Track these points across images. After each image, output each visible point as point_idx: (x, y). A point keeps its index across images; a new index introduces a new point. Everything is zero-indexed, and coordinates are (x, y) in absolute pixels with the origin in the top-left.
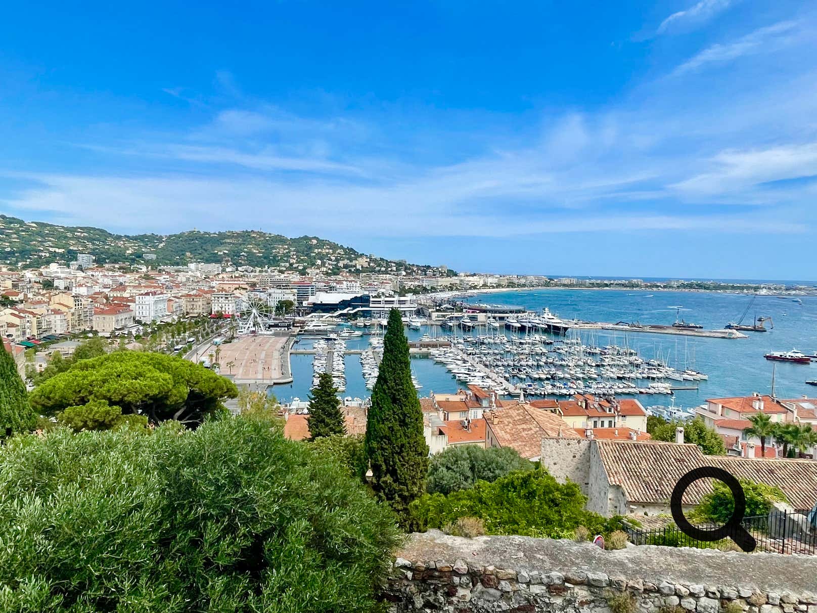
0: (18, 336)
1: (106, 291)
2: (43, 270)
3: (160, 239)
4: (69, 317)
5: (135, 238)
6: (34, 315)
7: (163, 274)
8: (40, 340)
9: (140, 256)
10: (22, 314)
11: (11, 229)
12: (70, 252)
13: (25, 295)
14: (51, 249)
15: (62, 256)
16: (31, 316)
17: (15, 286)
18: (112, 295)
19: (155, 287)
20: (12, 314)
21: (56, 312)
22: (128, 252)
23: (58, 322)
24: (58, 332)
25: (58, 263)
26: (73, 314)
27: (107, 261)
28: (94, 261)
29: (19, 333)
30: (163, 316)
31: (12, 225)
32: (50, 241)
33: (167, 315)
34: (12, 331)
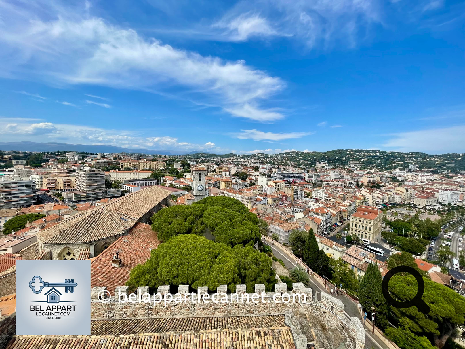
0: (381, 202)
1: (423, 184)
2: (393, 171)
3: (458, 156)
4: (403, 197)
5: (442, 156)
6: (388, 194)
7: (459, 176)
8: (389, 204)
9: (444, 165)
10: (383, 194)
11: (381, 155)
12: (405, 163)
13: (385, 184)
14: (397, 162)
15: (402, 165)
16: (386, 195)
17: (381, 179)
18: (425, 187)
19: (452, 185)
20: (379, 194)
21: (397, 194)
22: (436, 163)
23: (398, 198)
24: (397, 202)
25: (399, 168)
26: (405, 196)
27: (424, 167)
28: (417, 167)
29: (381, 201)
30: (456, 201)
31: (382, 154)
32: (397, 159)
33: (459, 201)
34: (379, 200)
